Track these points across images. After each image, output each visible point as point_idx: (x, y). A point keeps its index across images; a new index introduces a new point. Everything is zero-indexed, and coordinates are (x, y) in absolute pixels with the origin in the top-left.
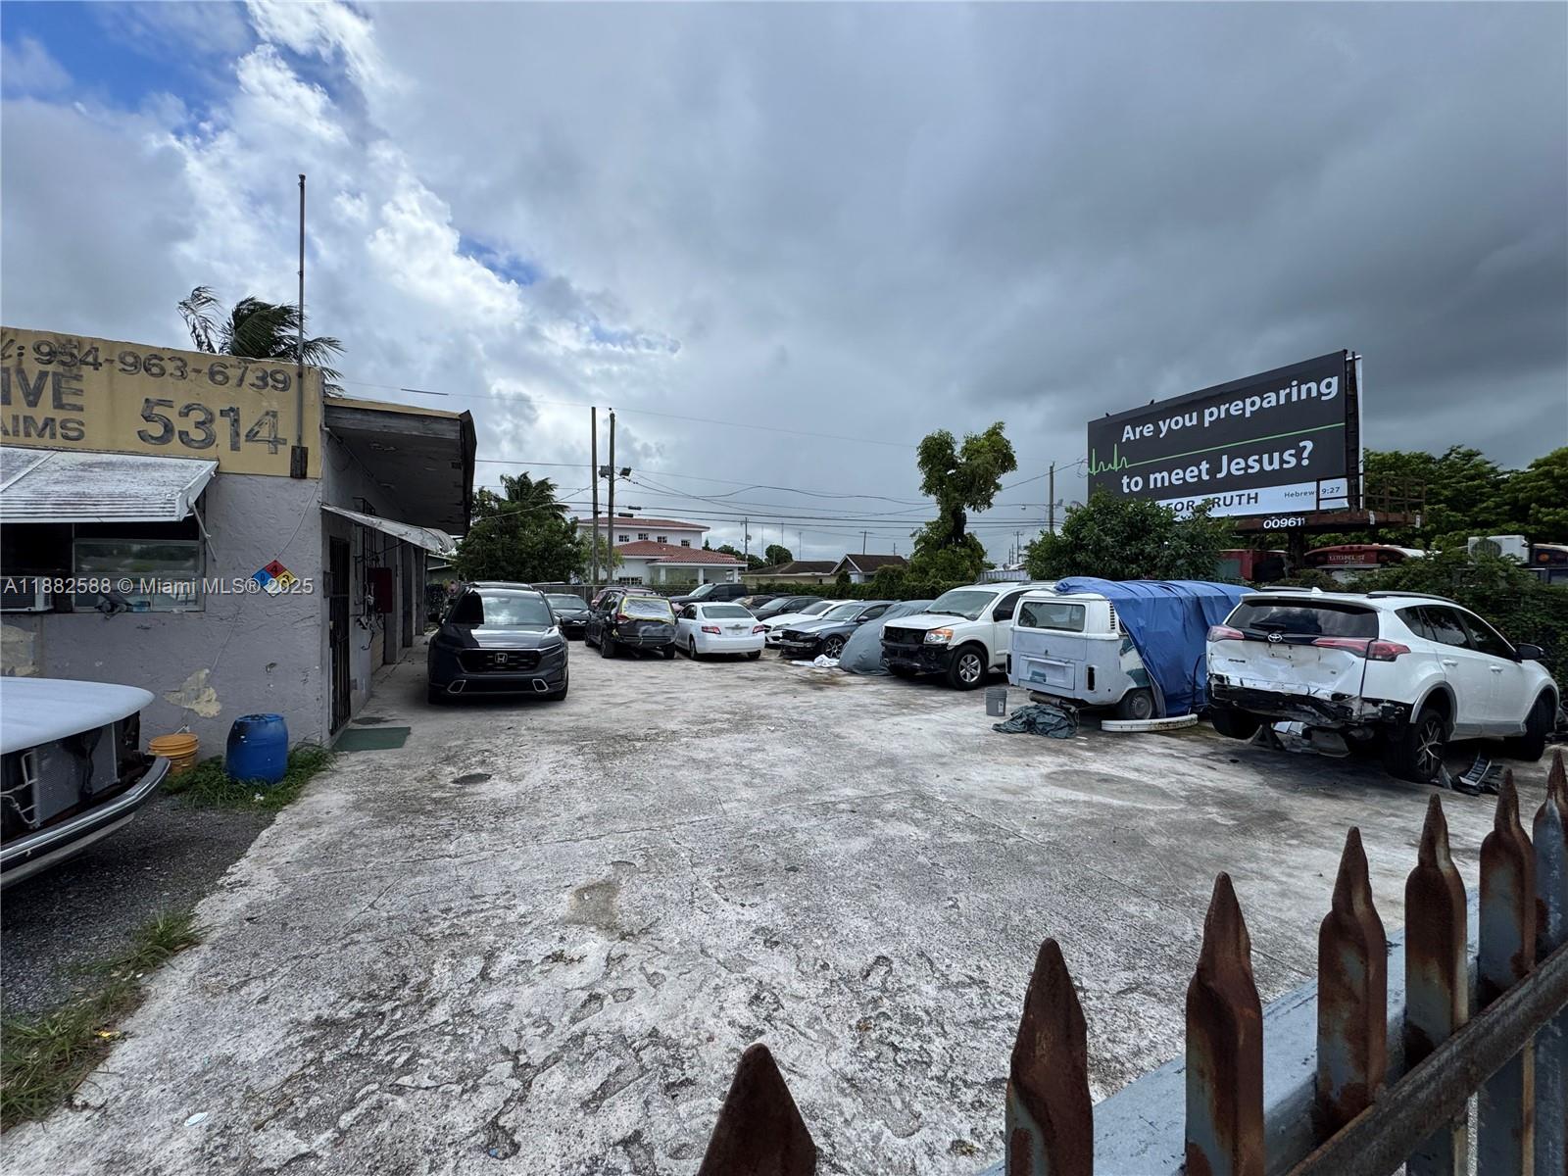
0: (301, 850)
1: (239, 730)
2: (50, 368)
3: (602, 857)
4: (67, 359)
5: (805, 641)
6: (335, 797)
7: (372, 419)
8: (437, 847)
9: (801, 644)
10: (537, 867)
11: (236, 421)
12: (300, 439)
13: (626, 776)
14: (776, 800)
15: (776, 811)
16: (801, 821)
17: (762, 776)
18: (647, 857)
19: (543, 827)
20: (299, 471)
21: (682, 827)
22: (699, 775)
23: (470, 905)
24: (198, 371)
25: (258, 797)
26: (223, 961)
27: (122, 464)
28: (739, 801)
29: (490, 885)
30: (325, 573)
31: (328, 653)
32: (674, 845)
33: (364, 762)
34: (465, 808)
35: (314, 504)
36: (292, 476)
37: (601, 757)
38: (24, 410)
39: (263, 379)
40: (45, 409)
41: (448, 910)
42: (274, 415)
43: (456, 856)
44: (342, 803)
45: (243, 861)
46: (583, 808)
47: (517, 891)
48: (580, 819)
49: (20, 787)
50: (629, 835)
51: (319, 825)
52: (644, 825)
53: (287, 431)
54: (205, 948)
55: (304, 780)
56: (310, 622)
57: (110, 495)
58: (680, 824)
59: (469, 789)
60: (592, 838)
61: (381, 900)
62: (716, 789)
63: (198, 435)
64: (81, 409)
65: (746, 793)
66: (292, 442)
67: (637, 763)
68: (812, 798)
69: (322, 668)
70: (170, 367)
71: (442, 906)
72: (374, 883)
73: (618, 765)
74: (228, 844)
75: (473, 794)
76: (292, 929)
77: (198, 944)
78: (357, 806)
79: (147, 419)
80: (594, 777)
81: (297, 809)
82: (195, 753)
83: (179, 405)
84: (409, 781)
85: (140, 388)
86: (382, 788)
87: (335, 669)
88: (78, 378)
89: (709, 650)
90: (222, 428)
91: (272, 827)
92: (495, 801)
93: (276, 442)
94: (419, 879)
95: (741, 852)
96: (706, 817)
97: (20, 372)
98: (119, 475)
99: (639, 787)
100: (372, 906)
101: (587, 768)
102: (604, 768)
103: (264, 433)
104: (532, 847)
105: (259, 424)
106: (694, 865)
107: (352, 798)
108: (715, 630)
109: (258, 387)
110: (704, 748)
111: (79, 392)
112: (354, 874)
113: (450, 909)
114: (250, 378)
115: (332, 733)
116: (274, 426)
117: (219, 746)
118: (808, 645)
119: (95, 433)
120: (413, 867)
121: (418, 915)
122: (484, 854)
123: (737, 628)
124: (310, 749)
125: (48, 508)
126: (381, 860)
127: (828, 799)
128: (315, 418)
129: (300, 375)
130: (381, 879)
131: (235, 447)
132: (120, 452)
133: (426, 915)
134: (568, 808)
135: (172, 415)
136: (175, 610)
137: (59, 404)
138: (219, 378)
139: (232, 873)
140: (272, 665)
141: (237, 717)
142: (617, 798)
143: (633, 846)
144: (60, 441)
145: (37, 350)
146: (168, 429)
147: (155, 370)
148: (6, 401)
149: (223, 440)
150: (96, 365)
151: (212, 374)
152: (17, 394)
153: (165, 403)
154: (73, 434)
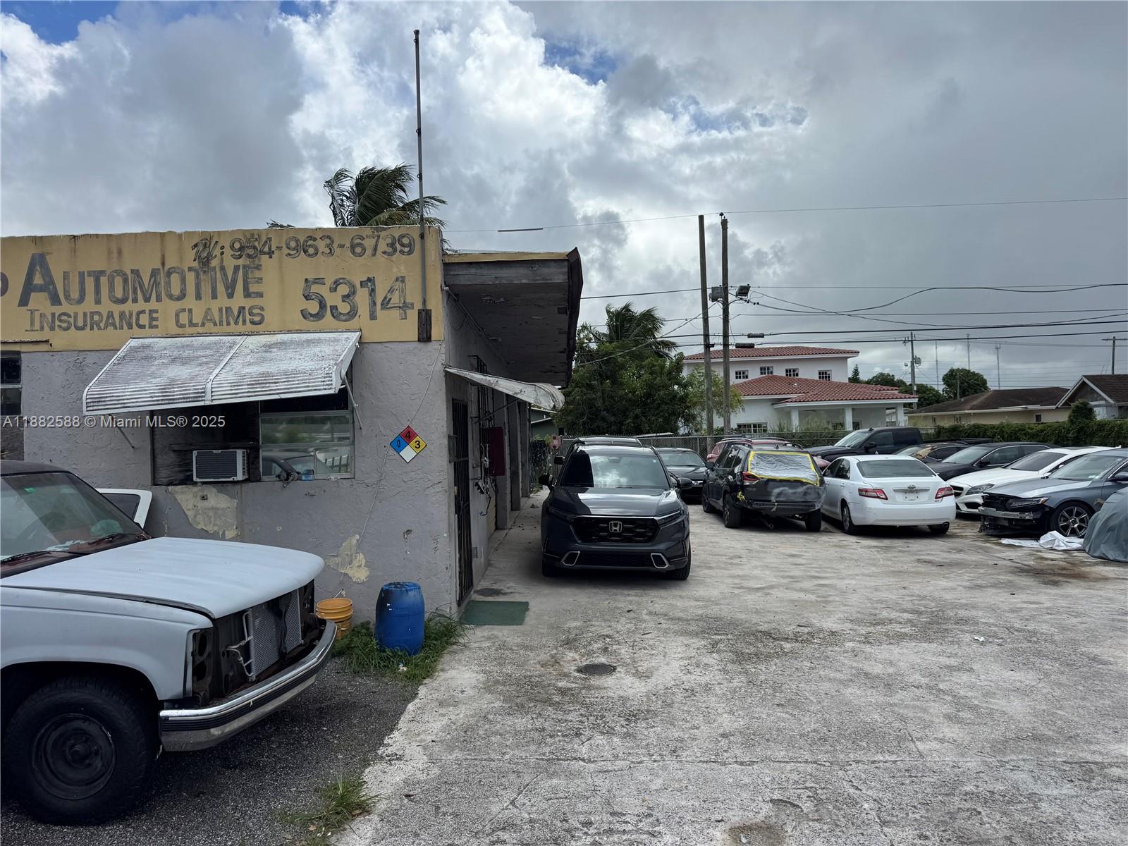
0: (444, 729)
1: (385, 597)
2: (241, 262)
3: (756, 791)
4: (251, 252)
5: (1022, 510)
6: (467, 675)
7: (484, 271)
8: (569, 747)
9: (1016, 515)
10: (680, 790)
11: (373, 290)
12: (424, 302)
13: (777, 688)
14: (1000, 746)
15: (1002, 764)
16: (1047, 785)
17: (974, 708)
18: (818, 802)
19: (681, 740)
20: (425, 336)
21: (861, 766)
22: (875, 697)
23: (610, 823)
24: (341, 246)
25: (402, 668)
26: (391, 836)
27: (292, 342)
28: (941, 741)
29: (631, 804)
30: (449, 436)
31: (454, 518)
32: (852, 790)
33: (489, 638)
34: (592, 704)
35: (439, 367)
36: (419, 341)
37: (740, 658)
38: (223, 301)
39: (392, 245)
40: (239, 300)
41: (588, 824)
42: (402, 279)
43: (590, 761)
44: (474, 682)
45: (396, 734)
46: (727, 722)
47: (660, 815)
48: (724, 736)
49: (243, 643)
50: (788, 767)
51: (456, 704)
52: (808, 757)
54: (375, 818)
55: (439, 652)
56: (438, 488)
57: (286, 373)
58: (858, 762)
59: (595, 681)
60: (742, 764)
61: (521, 800)
62: (903, 719)
63: (344, 308)
64: (260, 295)
65: (952, 732)
66: (418, 306)
67: (788, 672)
68: (1061, 753)
69: (450, 536)
70: (321, 245)
71: (582, 818)
72: (512, 777)
73: (766, 671)
74: (382, 713)
75: (598, 688)
76: (445, 814)
77: (369, 813)
78: (488, 687)
79: (307, 298)
80: (735, 683)
81: (435, 684)
82: (349, 618)
83: (329, 282)
84: (533, 664)
85: (301, 268)
86: (508, 669)
87: (459, 536)
88: (258, 267)
89: (871, 520)
90: (362, 296)
91: (417, 700)
92: (624, 699)
94: (555, 781)
95: (953, 816)
96: (894, 758)
97: (223, 268)
98: (290, 353)
99: (793, 703)
100: (512, 803)
101: (724, 671)
102: (746, 672)
103: (395, 299)
104: (672, 763)
105: (391, 291)
106: (884, 823)
107: (482, 677)
108: (879, 494)
109: (389, 254)
110: (881, 658)
111: (259, 281)
112: (493, 764)
113: (591, 823)
114: (383, 246)
115: (459, 603)
116: (403, 291)
117: (369, 612)
118: (1028, 516)
119: (271, 317)
120: (549, 766)
121: (559, 824)
122: (620, 763)
123: (912, 490)
124: (442, 620)
125: (245, 388)
126: (516, 752)
127: (1089, 758)
128: (436, 278)
129: (422, 236)
130: (518, 773)
131: (373, 317)
132: (290, 332)
133: (566, 826)
134: (709, 719)
135: (323, 290)
136: (333, 478)
137: (247, 294)
138: (358, 250)
139: (388, 745)
140: (409, 532)
141: (382, 584)
142: (769, 716)
143: (795, 782)
144: (249, 327)
145: (232, 247)
146: (322, 305)
147: (311, 251)
148: (214, 296)
149: (364, 310)
150: (270, 254)
151: (353, 247)
152: (221, 288)
153: (320, 281)
154: (257, 319)
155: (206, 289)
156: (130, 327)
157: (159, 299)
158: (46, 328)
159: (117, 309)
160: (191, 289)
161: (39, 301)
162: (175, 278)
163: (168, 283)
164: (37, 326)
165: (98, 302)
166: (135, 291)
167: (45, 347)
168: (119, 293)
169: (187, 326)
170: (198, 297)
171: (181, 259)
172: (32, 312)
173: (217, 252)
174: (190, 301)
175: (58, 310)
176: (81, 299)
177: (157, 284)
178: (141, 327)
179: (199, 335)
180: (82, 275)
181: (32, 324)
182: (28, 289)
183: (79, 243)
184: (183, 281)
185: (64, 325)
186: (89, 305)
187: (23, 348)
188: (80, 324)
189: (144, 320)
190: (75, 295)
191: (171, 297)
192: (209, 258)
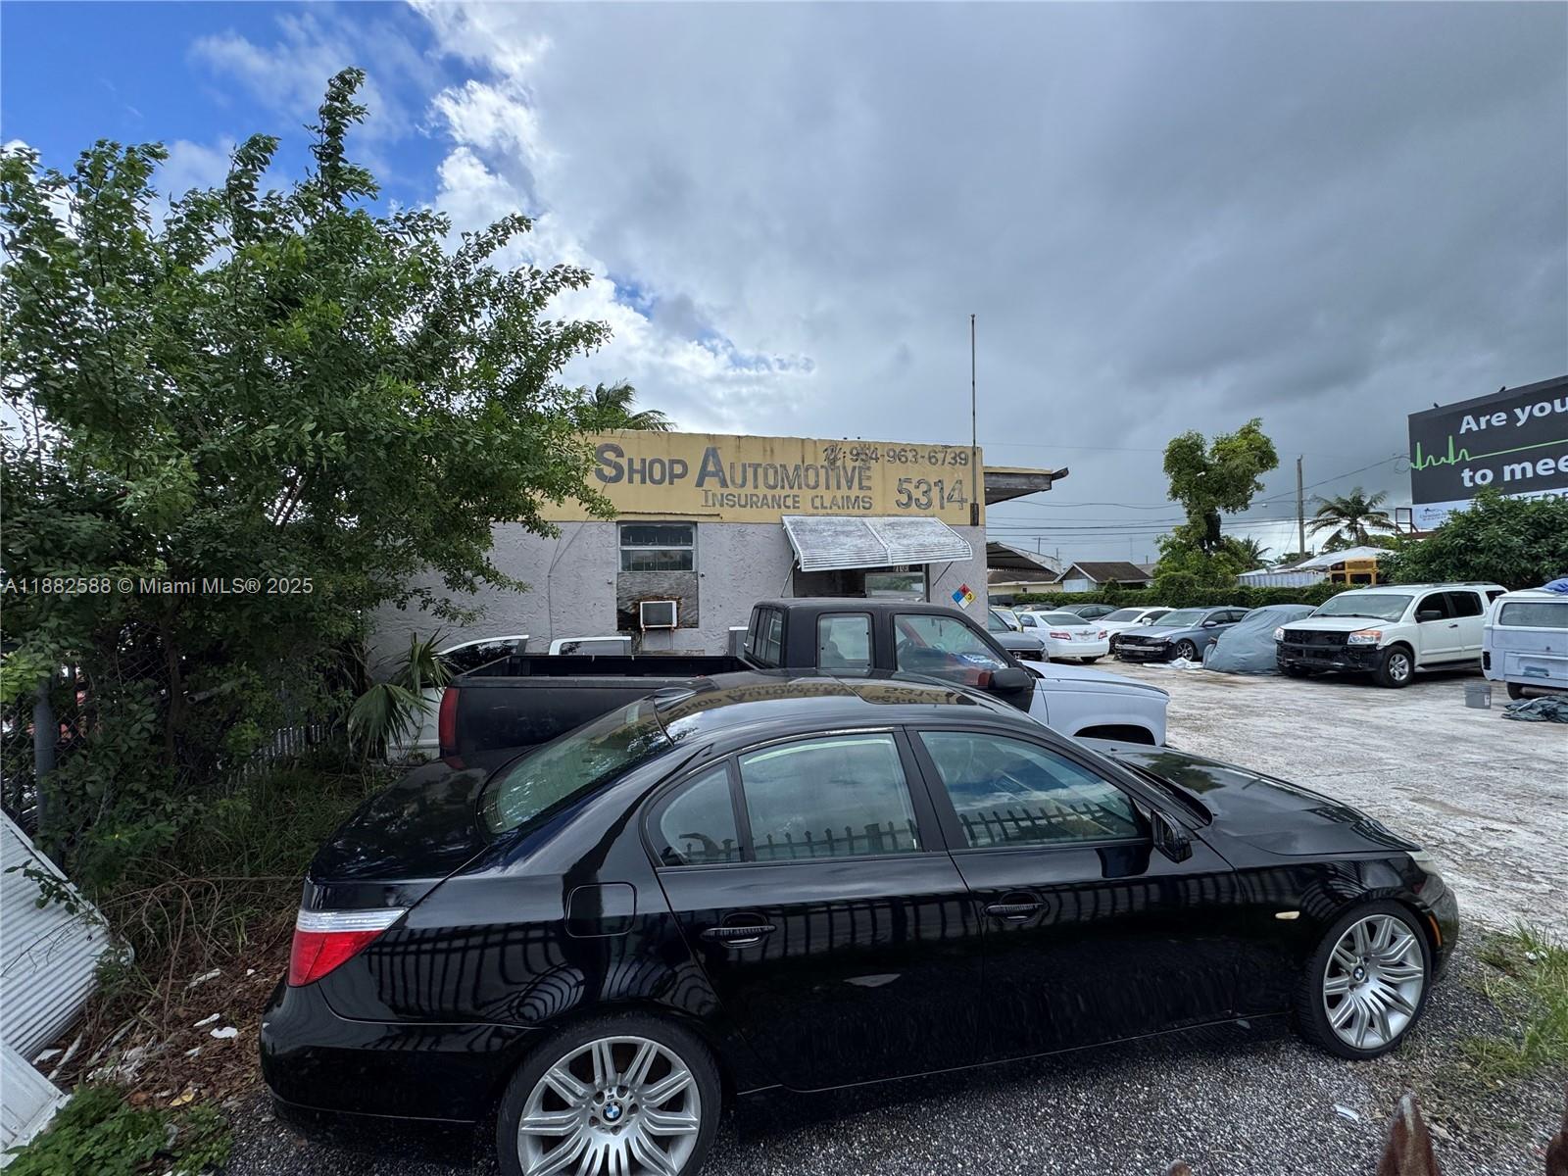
2: (857, 464)
4: (864, 457)
7: (1000, 479)
11: (942, 489)
12: (975, 499)
20: (975, 521)
24: (923, 457)
36: (971, 527)
38: (844, 491)
39: (954, 458)
40: (855, 492)
42: (959, 483)
53: (968, 496)
63: (924, 500)
64: (870, 488)
66: (971, 501)
70: (910, 455)
79: (900, 492)
83: (914, 481)
85: (897, 471)
88: (869, 468)
90: (935, 493)
93: (962, 501)
97: (844, 468)
103: (956, 496)
105: (953, 490)
108: (1066, 636)
109: (952, 464)
111: (869, 478)
114: (949, 459)
116: (961, 490)
119: (877, 507)
123: (1085, 634)
128: (981, 482)
129: (974, 454)
131: (942, 507)
132: (890, 516)
135: (910, 487)
137: (861, 488)
138: (933, 460)
144: (862, 511)
145: (851, 453)
146: (910, 498)
147: (903, 459)
148: (839, 488)
149: (936, 502)
150: (877, 459)
151: (930, 458)
152: (843, 482)
153: (908, 480)
154: (867, 505)
155: (833, 483)
156: (780, 507)
157: (800, 488)
158: (717, 505)
159: (770, 493)
160: (822, 480)
161: (711, 483)
162: (811, 472)
163: (806, 476)
164: (710, 502)
165: (756, 487)
166: (783, 481)
167: (718, 519)
168: (772, 483)
169: (819, 507)
170: (828, 488)
171: (816, 459)
172: (706, 492)
173: (841, 455)
174: (821, 490)
175: (726, 491)
176: (743, 485)
177: (798, 476)
178: (788, 507)
179: (828, 515)
180: (744, 466)
181: (706, 501)
182: (704, 474)
183: (742, 441)
184: (817, 475)
185: (731, 503)
186: (749, 489)
187: (700, 519)
188: (743, 503)
189: (789, 502)
190: (739, 481)
191: (808, 486)
192: (835, 460)
